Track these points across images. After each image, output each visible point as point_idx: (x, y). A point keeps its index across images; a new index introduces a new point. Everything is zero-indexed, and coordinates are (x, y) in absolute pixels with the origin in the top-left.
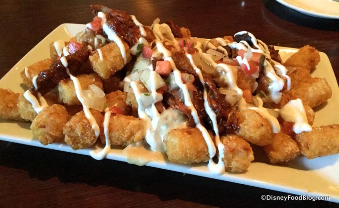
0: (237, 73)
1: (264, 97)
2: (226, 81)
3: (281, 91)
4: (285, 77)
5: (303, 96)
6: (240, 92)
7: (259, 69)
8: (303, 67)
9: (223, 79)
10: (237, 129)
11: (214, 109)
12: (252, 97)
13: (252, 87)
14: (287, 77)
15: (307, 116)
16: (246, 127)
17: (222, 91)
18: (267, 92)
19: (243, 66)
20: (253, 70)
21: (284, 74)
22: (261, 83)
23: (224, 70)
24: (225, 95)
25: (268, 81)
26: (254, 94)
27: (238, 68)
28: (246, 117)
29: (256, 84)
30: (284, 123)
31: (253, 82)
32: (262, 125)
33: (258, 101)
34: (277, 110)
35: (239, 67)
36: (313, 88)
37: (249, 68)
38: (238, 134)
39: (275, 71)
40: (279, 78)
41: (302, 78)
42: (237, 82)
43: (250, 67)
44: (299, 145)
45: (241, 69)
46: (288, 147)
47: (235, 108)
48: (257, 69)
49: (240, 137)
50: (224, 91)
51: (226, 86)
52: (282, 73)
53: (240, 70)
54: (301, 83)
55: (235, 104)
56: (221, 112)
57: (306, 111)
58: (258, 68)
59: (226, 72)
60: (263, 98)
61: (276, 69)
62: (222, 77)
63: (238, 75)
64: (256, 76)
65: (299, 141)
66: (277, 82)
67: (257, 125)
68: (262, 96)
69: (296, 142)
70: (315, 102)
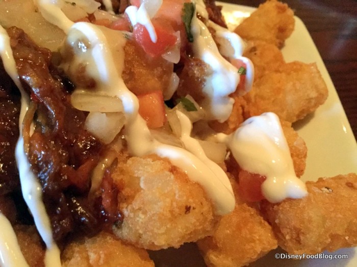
0: (124, 48)
1: (195, 109)
2: (91, 72)
3: (231, 95)
4: (241, 61)
5: (273, 101)
6: (129, 101)
7: (179, 39)
8: (266, 40)
9: (81, 64)
10: (117, 220)
11: (36, 168)
12: (164, 112)
13: (166, 86)
14: (246, 60)
15: (292, 155)
16: (141, 217)
17: (81, 100)
18: (201, 98)
19: (138, 31)
20: (164, 42)
21: (238, 56)
22: (187, 75)
23: (84, 40)
24: (87, 113)
25: (202, 70)
26: (171, 103)
27: (127, 37)
28: (142, 185)
29: (175, 79)
30: (242, 178)
31: (166, 73)
32: (188, 209)
33: (178, 121)
34: (222, 136)
35: (130, 34)
36: (294, 85)
37: (153, 37)
38: (119, 233)
39: (218, 45)
40: (227, 63)
41: (268, 63)
42: (124, 72)
43: (157, 31)
44: (276, 230)
45: (134, 38)
46: (254, 241)
47: (117, 147)
48: (175, 39)
49: (125, 243)
50: (86, 99)
51: (92, 85)
52: (234, 52)
53: (131, 42)
54: (267, 72)
55: (121, 134)
56: (56, 177)
57: (289, 145)
58: (178, 35)
59: (89, 47)
60: (192, 113)
61: (221, 42)
62: (79, 60)
63: (126, 53)
64: (173, 57)
65: (277, 221)
66: (225, 74)
67: (171, 212)
68: (189, 108)
69: (270, 223)
70: (297, 113)
